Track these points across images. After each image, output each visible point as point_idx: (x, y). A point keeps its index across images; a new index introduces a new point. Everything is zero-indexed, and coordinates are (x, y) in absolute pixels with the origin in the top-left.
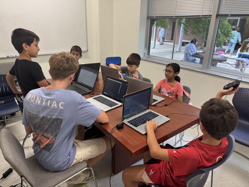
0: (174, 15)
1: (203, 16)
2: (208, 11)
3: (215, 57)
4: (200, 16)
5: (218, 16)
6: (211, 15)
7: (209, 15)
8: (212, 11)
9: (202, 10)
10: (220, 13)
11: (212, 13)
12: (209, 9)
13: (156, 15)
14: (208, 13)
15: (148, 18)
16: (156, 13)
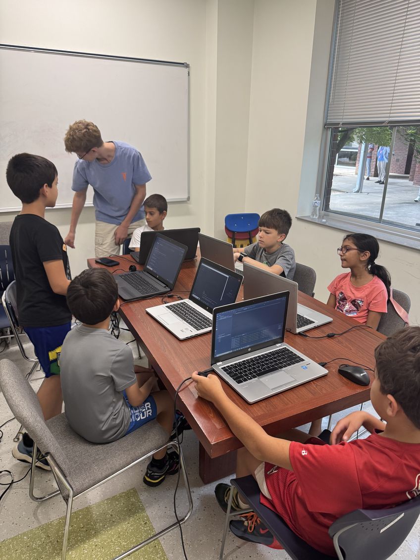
0: (387, 119)
13: (344, 120)
15: (326, 126)
16: (345, 114)
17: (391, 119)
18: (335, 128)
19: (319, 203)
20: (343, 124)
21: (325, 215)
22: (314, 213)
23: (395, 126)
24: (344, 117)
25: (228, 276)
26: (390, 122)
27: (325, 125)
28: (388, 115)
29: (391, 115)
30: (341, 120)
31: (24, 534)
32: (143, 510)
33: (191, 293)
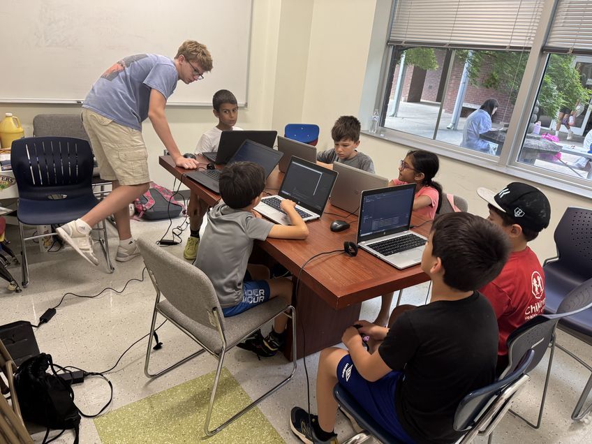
0: (448, 41)
1: (511, 47)
2: (525, 38)
4: (505, 47)
5: (545, 50)
6: (530, 48)
8: (532, 39)
9: (511, 34)
10: (550, 45)
11: (532, 42)
12: (526, 34)
13: (407, 39)
16: (408, 33)
17: (451, 42)
18: (397, 46)
20: (406, 42)
22: (372, 127)
23: (454, 49)
24: (407, 36)
25: (321, 173)
26: (450, 45)
27: (388, 42)
28: (449, 38)
29: (452, 38)
30: (404, 39)
31: (128, 406)
32: (238, 384)
33: (281, 189)
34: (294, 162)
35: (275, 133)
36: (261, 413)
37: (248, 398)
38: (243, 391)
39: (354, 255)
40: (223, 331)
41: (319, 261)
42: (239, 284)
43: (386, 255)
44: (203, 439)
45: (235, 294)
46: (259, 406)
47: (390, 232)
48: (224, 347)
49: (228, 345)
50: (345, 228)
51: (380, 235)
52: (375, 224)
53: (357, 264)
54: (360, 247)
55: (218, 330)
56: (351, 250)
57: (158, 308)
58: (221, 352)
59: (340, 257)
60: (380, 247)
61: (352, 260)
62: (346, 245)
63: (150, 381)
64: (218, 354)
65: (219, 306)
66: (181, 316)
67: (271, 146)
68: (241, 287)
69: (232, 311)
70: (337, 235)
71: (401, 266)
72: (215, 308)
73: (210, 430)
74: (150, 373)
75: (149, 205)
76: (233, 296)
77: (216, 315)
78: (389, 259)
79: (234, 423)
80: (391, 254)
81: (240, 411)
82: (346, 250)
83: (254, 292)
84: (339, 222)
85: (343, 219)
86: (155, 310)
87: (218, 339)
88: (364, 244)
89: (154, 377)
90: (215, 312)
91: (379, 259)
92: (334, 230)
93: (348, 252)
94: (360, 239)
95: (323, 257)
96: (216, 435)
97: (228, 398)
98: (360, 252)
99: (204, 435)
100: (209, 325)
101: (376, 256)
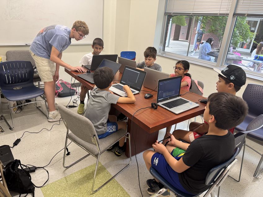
0: (192, 12)
1: (220, 14)
2: (226, 10)
3: (230, 57)
4: (217, 14)
5: (235, 15)
6: (228, 14)
7: (227, 14)
8: (229, 10)
9: (220, 8)
10: (237, 12)
11: (229, 11)
12: (226, 8)
13: (173, 12)
14: (225, 11)
16: (174, 9)
18: (169, 15)
19: (162, 47)
20: (173, 13)
21: (164, 53)
22: (160, 52)
23: (195, 16)
25: (139, 73)
26: (193, 14)
27: (165, 13)
29: (194, 11)
30: (172, 12)
32: (105, 169)
33: (121, 81)
34: (126, 68)
35: (117, 55)
36: (117, 182)
37: (111, 175)
38: (108, 172)
39: (156, 108)
40: (98, 145)
41: (141, 112)
42: (105, 124)
43: (170, 108)
44: (91, 194)
45: (103, 128)
46: (115, 178)
47: (171, 98)
48: (99, 153)
49: (101, 152)
50: (151, 97)
51: (167, 99)
52: (164, 95)
53: (158, 112)
54: (158, 105)
55: (96, 145)
56: (154, 107)
57: (68, 136)
58: (98, 155)
59: (150, 110)
60: (167, 105)
61: (155, 111)
62: (152, 104)
63: (66, 170)
64: (97, 156)
65: (96, 134)
66: (79, 139)
67: (115, 61)
68: (106, 125)
69: (102, 136)
70: (147, 100)
71: (177, 113)
72: (94, 135)
73: (94, 190)
74: (66, 166)
75: (61, 90)
76: (103, 129)
77: (95, 138)
78: (172, 110)
79: (105, 187)
80: (172, 107)
81: (107, 181)
82: (152, 107)
83: (111, 127)
84: (148, 94)
85: (150, 93)
86: (67, 137)
87: (96, 149)
88: (160, 104)
89: (67, 168)
90: (95, 137)
91: (167, 110)
92: (146, 98)
93: (153, 108)
94: (158, 102)
95: (142, 110)
96: (97, 193)
97: (101, 175)
98: (158, 107)
99: (92, 193)
100: (92, 143)
101: (166, 109)
